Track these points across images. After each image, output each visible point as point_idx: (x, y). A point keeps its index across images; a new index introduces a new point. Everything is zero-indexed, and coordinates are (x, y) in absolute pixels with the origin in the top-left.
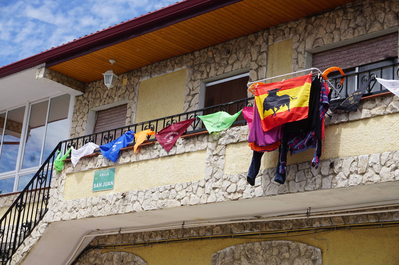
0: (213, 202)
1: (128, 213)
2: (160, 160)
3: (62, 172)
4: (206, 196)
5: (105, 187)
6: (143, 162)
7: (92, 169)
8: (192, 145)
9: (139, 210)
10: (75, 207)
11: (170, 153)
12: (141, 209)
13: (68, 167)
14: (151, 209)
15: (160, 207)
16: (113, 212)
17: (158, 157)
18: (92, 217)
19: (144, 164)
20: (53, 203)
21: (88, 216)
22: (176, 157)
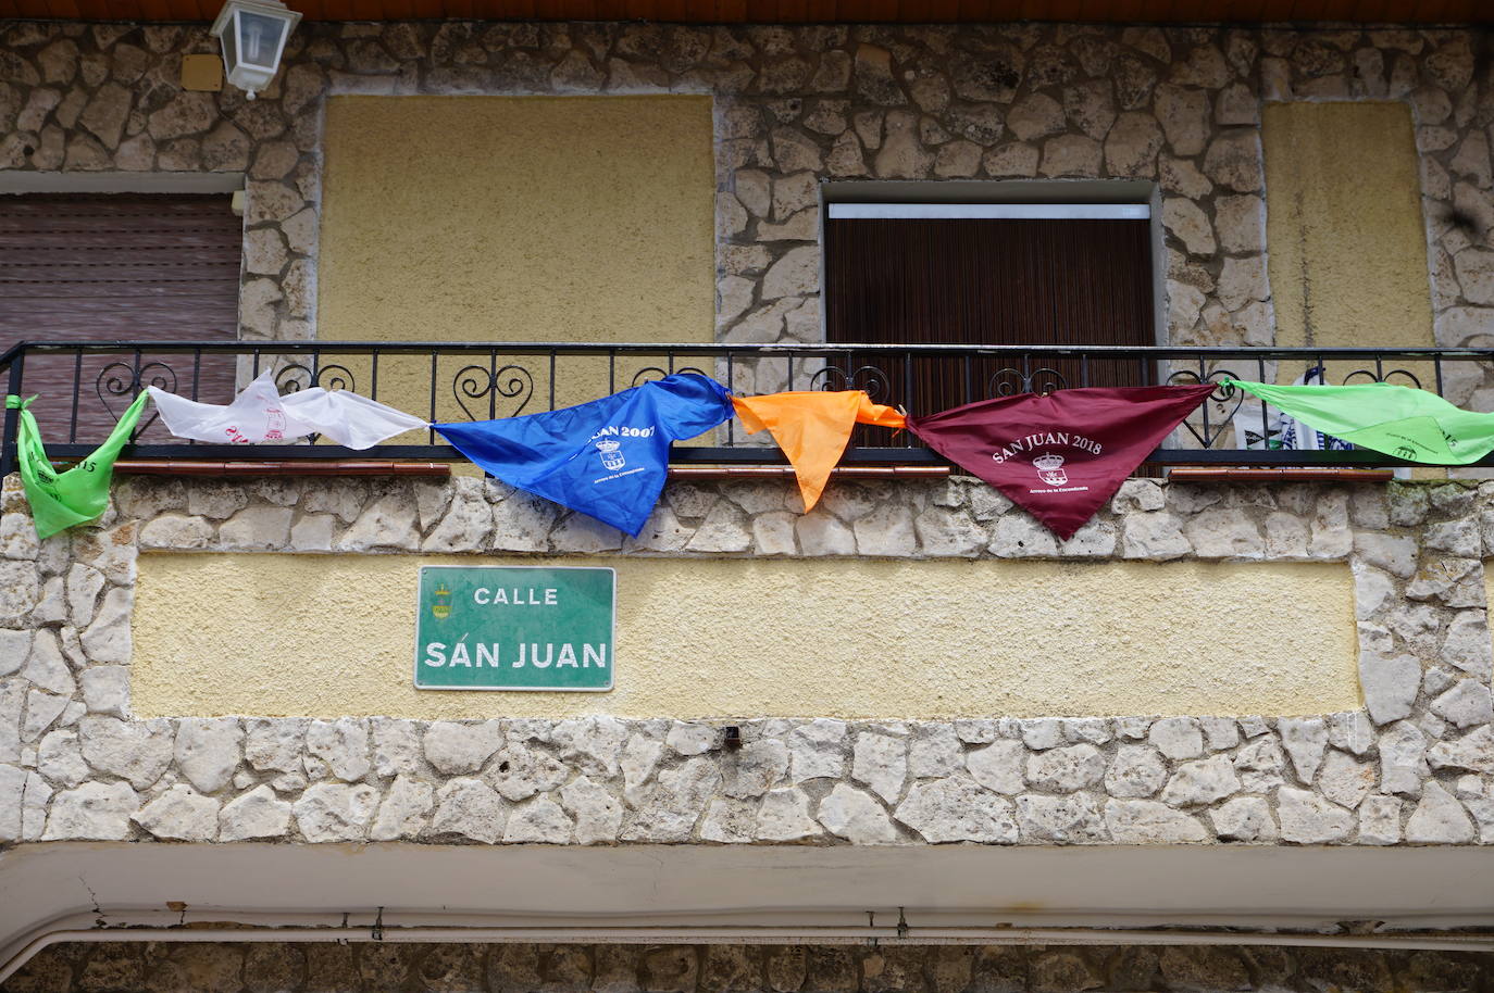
0: (1454, 841)
1: (781, 843)
2: (986, 574)
3: (104, 537)
4: (1390, 807)
5: (529, 676)
6: (853, 565)
7: (395, 551)
9: (873, 837)
10: (271, 765)
11: (1073, 548)
12: (892, 833)
13: (160, 513)
14: (979, 837)
15: (1060, 836)
16: (656, 826)
17: (984, 554)
18: (454, 839)
19: (854, 575)
20: (30, 723)
21: (414, 828)
22: (1117, 571)
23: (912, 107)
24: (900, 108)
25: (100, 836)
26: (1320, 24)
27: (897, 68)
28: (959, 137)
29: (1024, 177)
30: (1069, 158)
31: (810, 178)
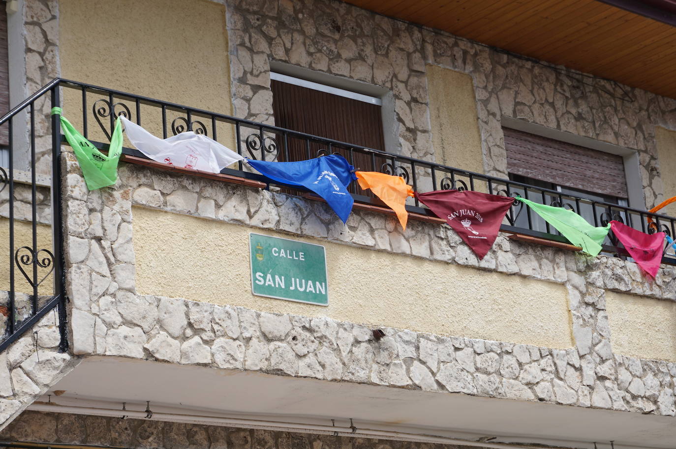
0: (607, 407)
1: (399, 387)
2: (453, 270)
3: (117, 194)
4: (586, 391)
5: (296, 294)
6: (409, 259)
7: (239, 223)
8: (535, 264)
9: (430, 387)
10: (202, 326)
11: (483, 264)
12: (435, 386)
13: (140, 185)
14: (465, 391)
15: (491, 393)
16: (357, 374)
17: (454, 262)
18: (279, 372)
19: (409, 264)
21: (264, 365)
22: (495, 276)
23: (302, 32)
24: (297, 31)
25: (133, 355)
26: (442, 32)
27: (296, 12)
28: (320, 51)
29: (345, 76)
30: (362, 72)
31: (265, 56)
